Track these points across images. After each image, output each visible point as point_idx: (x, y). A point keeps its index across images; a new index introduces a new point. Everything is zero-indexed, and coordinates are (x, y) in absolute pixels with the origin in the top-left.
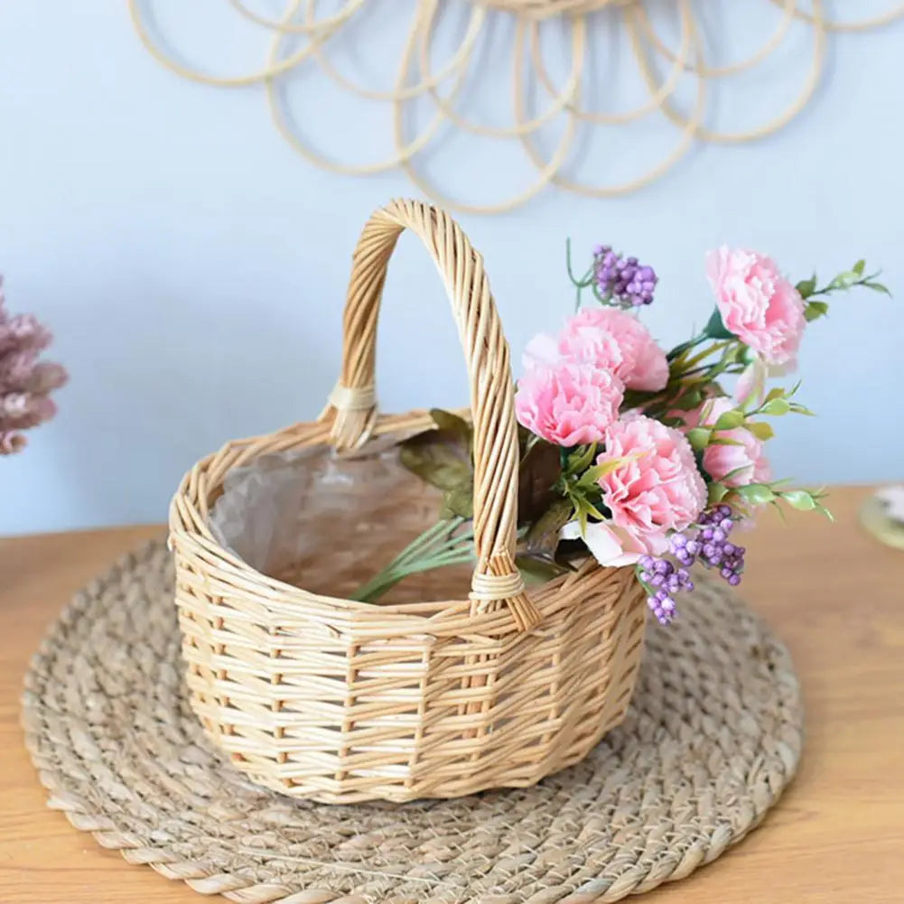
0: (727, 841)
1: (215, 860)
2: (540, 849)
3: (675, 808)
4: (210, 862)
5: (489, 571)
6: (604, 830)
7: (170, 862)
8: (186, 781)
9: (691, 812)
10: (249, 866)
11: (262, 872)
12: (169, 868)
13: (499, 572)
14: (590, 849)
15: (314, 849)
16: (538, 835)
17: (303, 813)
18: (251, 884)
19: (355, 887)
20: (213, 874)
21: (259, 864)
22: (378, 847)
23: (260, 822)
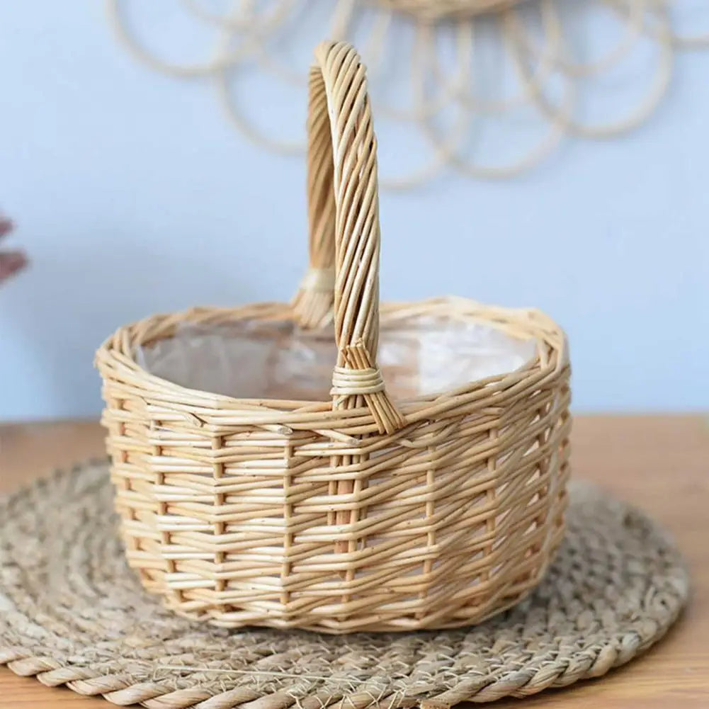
0: (637, 645)
1: (133, 674)
2: (457, 657)
3: (581, 624)
4: (130, 675)
5: (347, 365)
6: (517, 642)
7: (88, 678)
8: (100, 621)
9: (597, 627)
10: (168, 678)
11: (182, 681)
12: (86, 683)
13: (356, 365)
14: (505, 655)
15: (233, 664)
16: (453, 647)
17: (218, 639)
18: (172, 690)
19: (277, 689)
20: (131, 684)
21: (178, 676)
22: (296, 661)
23: (177, 647)
